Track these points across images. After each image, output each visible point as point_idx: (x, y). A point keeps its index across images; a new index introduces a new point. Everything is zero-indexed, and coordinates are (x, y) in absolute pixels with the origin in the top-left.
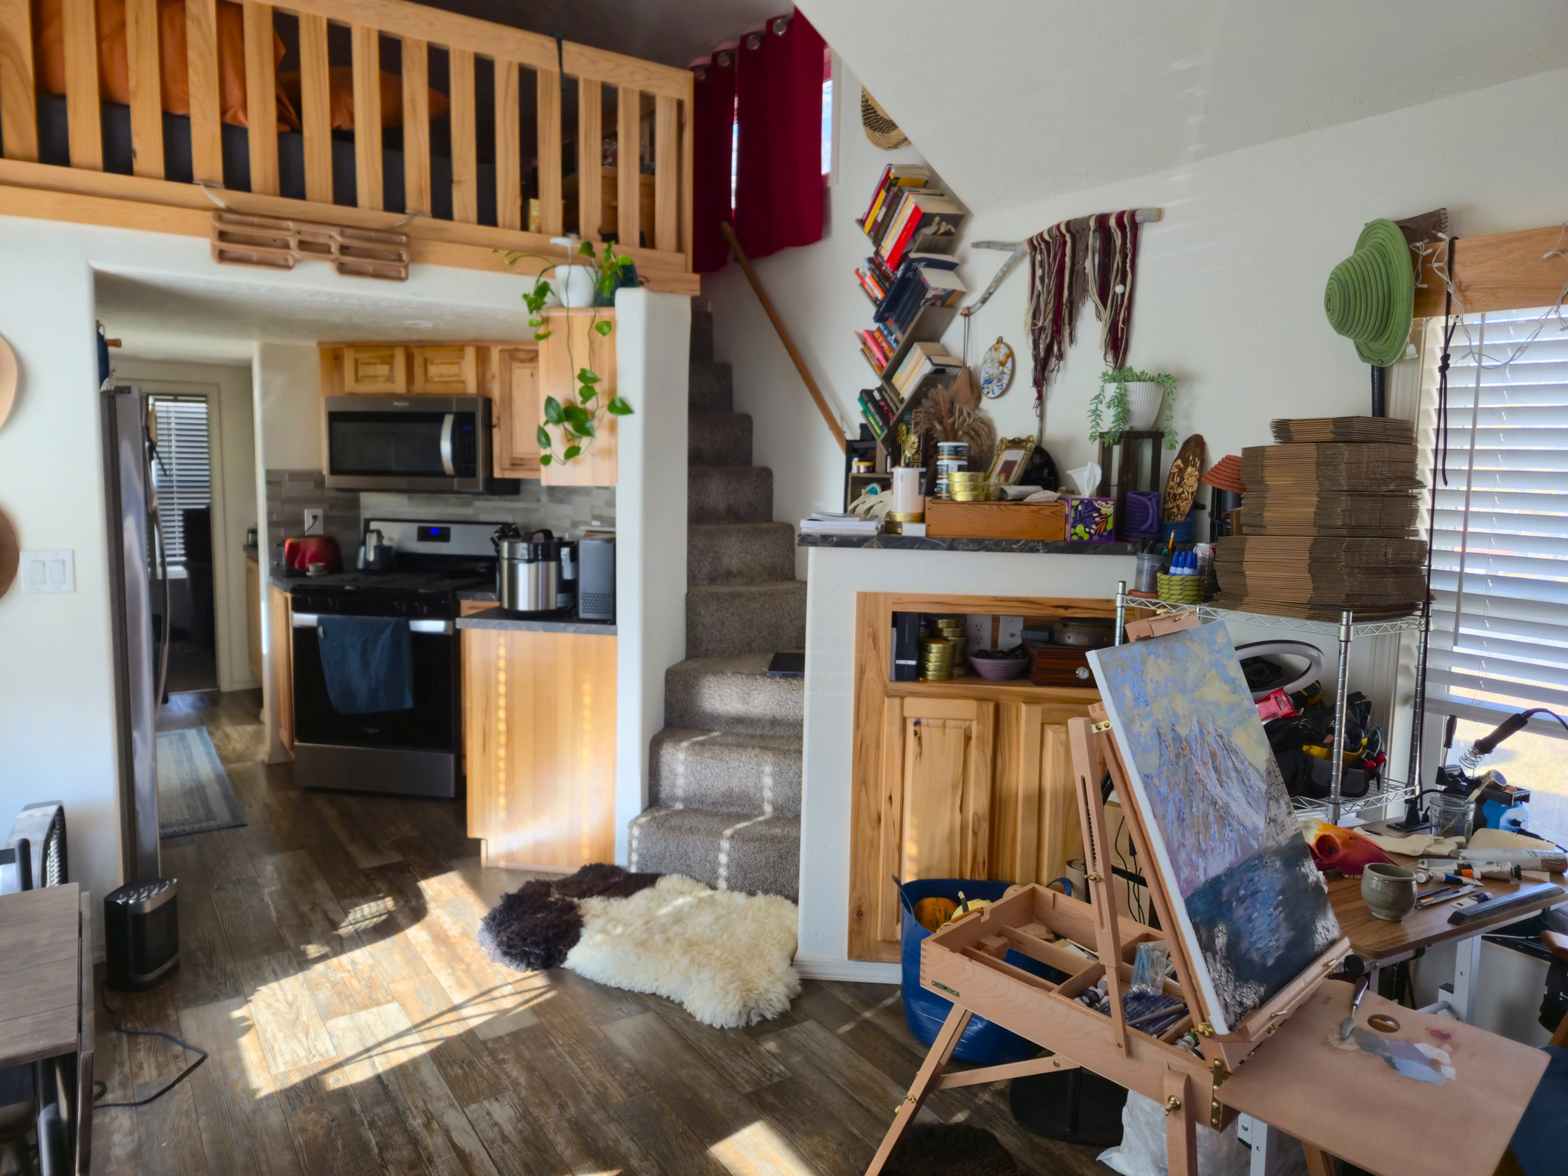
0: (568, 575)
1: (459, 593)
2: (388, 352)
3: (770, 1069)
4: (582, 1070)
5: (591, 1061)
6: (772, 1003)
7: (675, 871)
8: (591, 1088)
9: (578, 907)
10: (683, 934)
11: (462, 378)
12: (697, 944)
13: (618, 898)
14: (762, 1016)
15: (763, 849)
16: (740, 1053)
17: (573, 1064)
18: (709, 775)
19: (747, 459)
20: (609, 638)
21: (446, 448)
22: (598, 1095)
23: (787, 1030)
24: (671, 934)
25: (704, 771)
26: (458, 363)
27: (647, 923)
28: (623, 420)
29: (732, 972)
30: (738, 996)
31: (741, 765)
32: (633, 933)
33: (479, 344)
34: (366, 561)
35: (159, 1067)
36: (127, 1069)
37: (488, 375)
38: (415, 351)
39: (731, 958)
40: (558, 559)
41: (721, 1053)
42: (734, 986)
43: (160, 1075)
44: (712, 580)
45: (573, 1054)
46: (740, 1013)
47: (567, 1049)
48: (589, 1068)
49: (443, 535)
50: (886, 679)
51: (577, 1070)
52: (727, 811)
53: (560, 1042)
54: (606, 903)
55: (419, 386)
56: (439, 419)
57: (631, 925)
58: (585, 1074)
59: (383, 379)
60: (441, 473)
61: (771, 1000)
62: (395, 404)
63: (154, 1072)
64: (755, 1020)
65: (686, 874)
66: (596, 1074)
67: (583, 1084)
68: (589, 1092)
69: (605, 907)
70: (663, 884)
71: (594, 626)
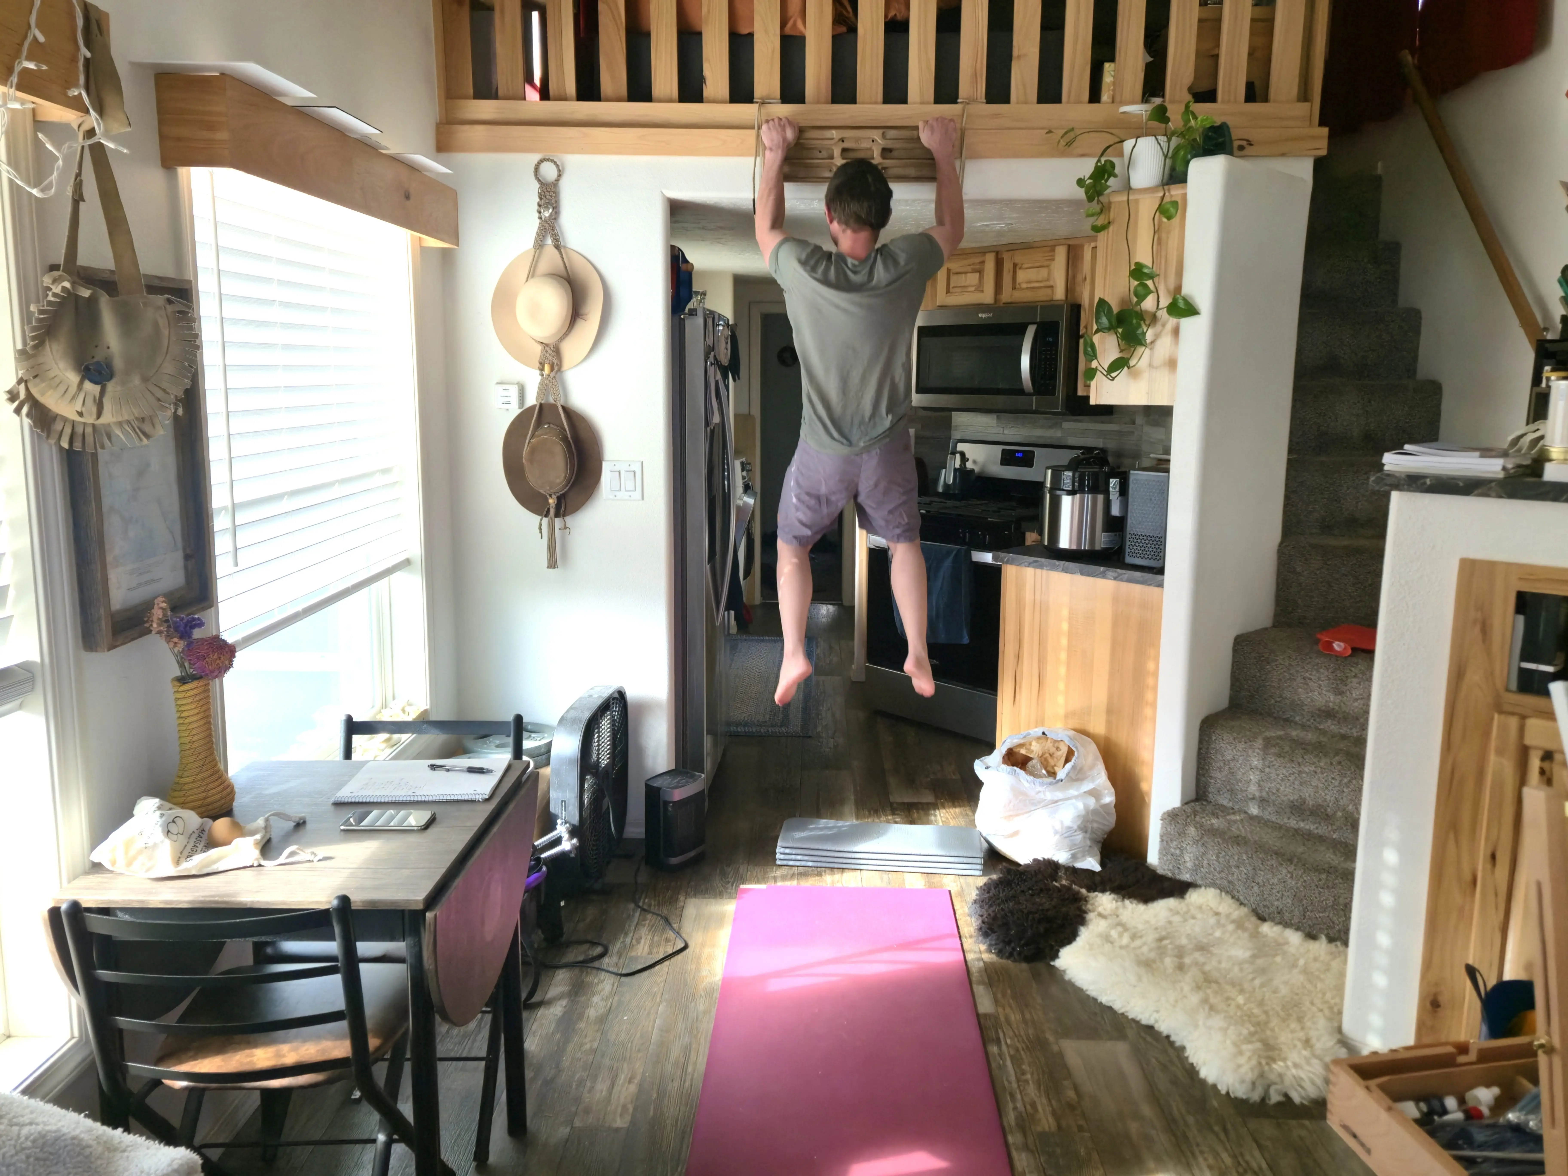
0: (1115, 511)
1: (1024, 525)
2: (980, 259)
3: (1247, 1163)
4: (1018, 1081)
5: (1032, 1074)
6: (1303, 1084)
7: (1213, 885)
8: (1019, 1105)
9: (1085, 900)
10: (1204, 964)
11: (1051, 283)
12: (1217, 982)
13: (1135, 902)
14: (1286, 1095)
15: (1330, 884)
16: (1216, 1128)
17: (1012, 1072)
18: (1273, 776)
19: (1411, 370)
20: (1154, 590)
21: (1025, 361)
22: (1024, 1115)
23: (1293, 1123)
24: (1187, 960)
25: (1267, 770)
26: (1048, 266)
27: (1161, 939)
28: (1187, 324)
29: (1252, 1029)
30: (1254, 1062)
31: (1319, 771)
32: (1140, 947)
33: (1071, 242)
34: (946, 485)
35: (651, 946)
36: (628, 940)
37: (1079, 278)
38: (1006, 256)
39: (1256, 1011)
40: (1106, 492)
41: (1191, 1120)
42: (1250, 1047)
43: (650, 953)
44: (1326, 528)
45: (1016, 1060)
46: (1254, 1084)
47: (1012, 1052)
48: (1027, 1081)
49: (1027, 460)
50: (1500, 684)
51: (1013, 1078)
52: (1296, 827)
53: (1009, 1041)
54: (1120, 903)
55: (1007, 295)
56: (1021, 330)
57: (1141, 937)
58: (1019, 1086)
59: (973, 289)
60: (1021, 391)
61: (1302, 1079)
62: (980, 315)
63: (646, 948)
64: (1275, 1098)
65: (1227, 892)
66: (1031, 1090)
67: (1012, 1096)
68: (1015, 1108)
69: (1117, 908)
70: (1194, 897)
71: (1137, 574)
